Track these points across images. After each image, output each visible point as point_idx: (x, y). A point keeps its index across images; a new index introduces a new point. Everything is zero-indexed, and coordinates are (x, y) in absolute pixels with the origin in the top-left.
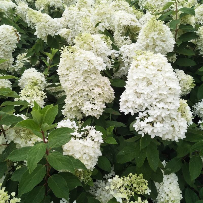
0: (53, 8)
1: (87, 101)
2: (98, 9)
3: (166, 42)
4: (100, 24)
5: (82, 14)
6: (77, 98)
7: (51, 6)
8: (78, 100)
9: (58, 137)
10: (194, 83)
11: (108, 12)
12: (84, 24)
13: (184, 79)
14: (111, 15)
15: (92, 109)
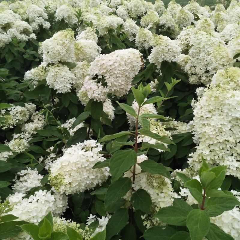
1: (229, 155)
5: (214, 41)
7: (160, 25)
8: (218, 152)
9: (220, 206)
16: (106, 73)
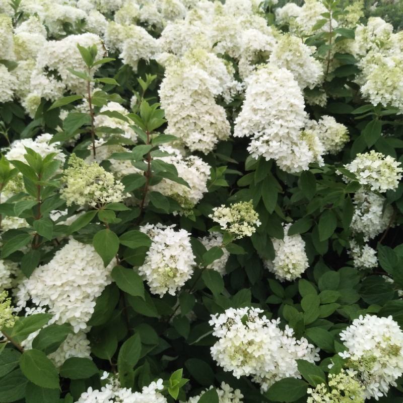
0: (145, 24)
2: (218, 21)
3: (304, 68)
4: (219, 44)
5: (194, 30)
6: (181, 126)
7: (141, 21)
8: (182, 129)
10: (348, 135)
11: (232, 27)
12: (196, 43)
13: (333, 128)
14: (236, 31)
15: (200, 141)
16: (58, 63)
